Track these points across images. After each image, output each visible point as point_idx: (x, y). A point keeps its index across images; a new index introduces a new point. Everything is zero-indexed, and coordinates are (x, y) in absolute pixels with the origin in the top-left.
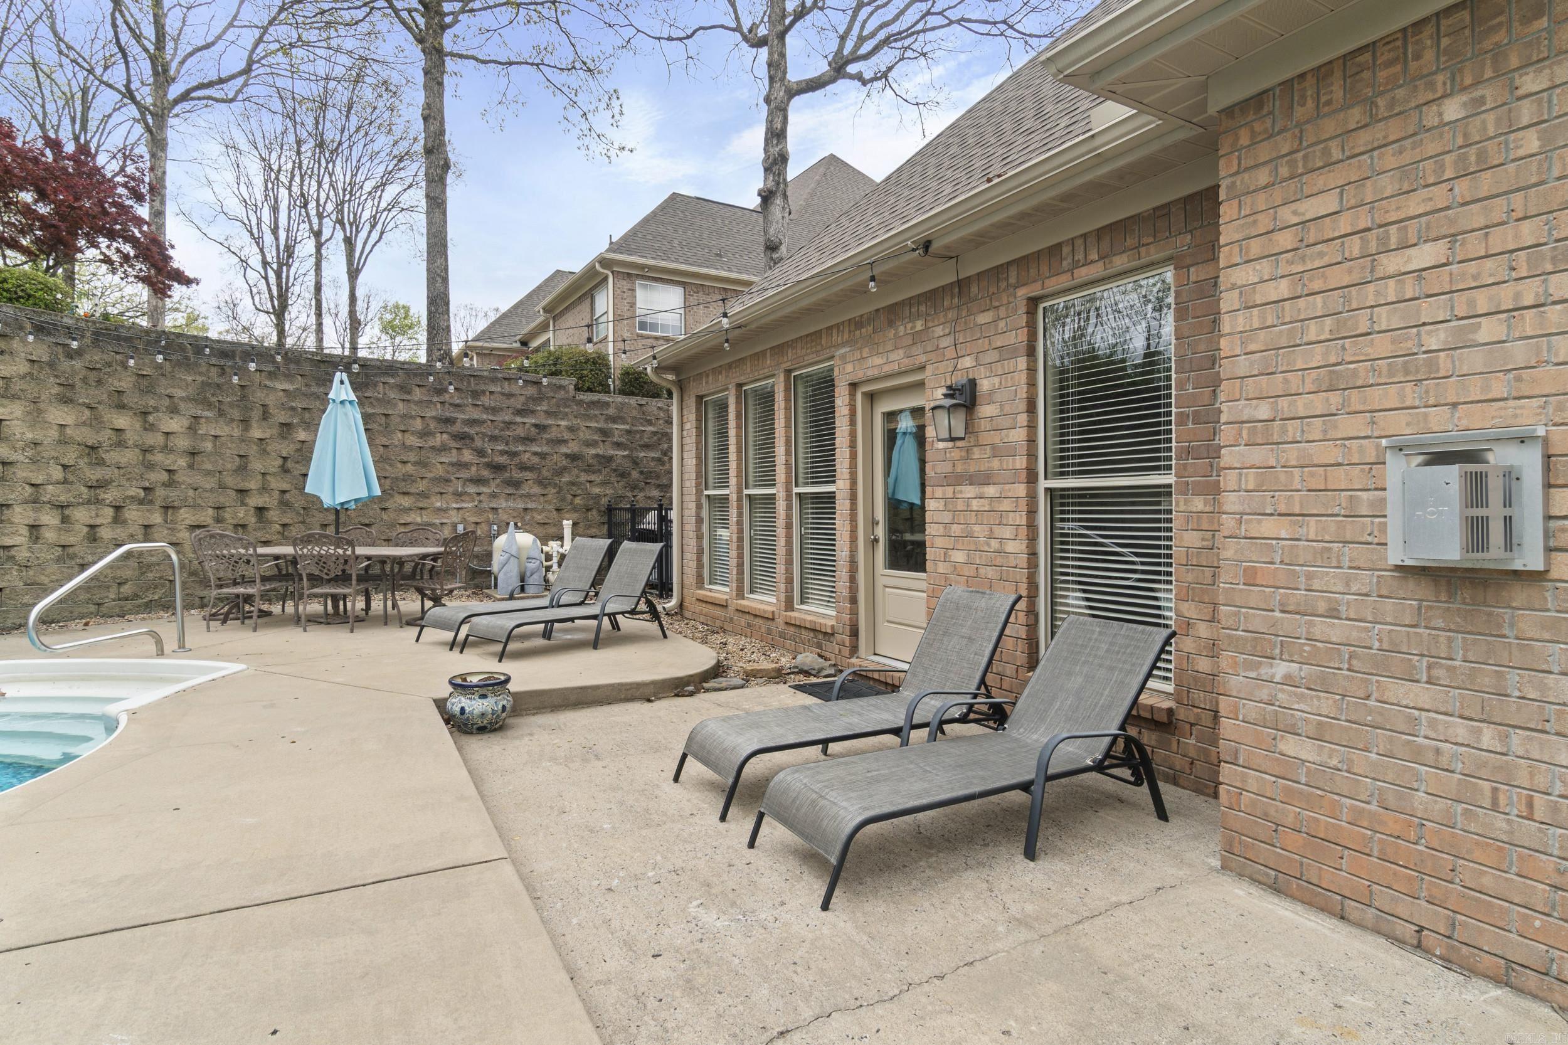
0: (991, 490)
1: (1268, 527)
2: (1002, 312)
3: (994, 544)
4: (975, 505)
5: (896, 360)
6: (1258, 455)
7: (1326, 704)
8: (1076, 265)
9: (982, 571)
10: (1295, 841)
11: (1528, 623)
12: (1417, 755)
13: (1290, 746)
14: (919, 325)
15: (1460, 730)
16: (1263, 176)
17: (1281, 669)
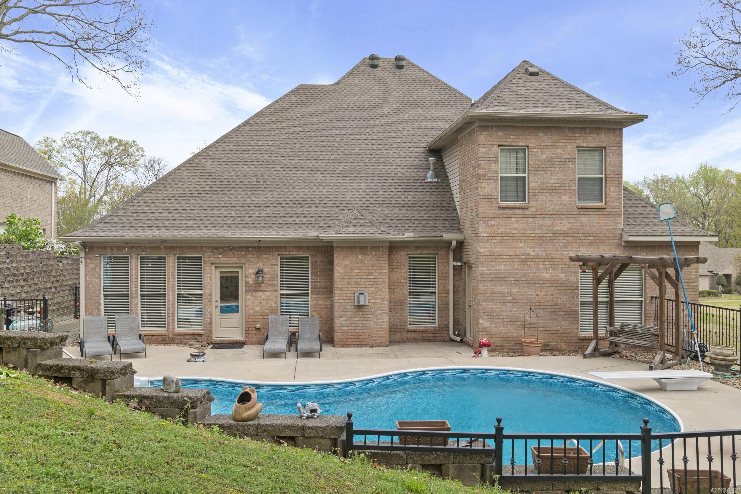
0: (268, 293)
1: (341, 301)
2: (271, 256)
3: (268, 305)
4: (263, 297)
5: (234, 260)
6: (340, 292)
7: (348, 322)
8: (291, 251)
9: (265, 311)
10: (344, 340)
11: (366, 310)
12: (357, 326)
13: (344, 328)
14: (243, 253)
15: (361, 322)
16: (340, 257)
17: (343, 319)
